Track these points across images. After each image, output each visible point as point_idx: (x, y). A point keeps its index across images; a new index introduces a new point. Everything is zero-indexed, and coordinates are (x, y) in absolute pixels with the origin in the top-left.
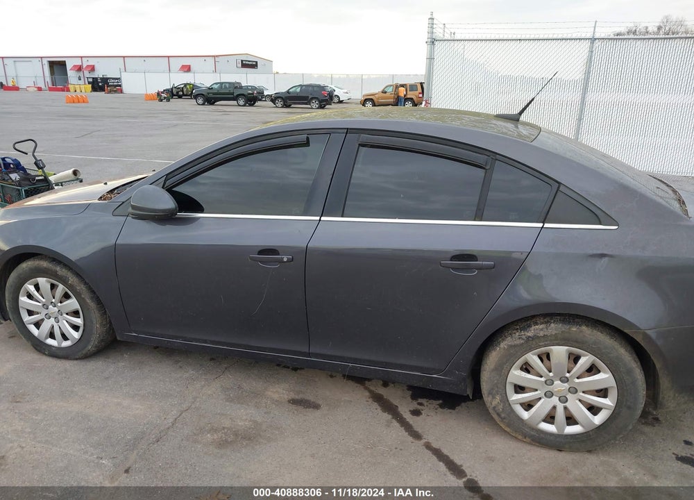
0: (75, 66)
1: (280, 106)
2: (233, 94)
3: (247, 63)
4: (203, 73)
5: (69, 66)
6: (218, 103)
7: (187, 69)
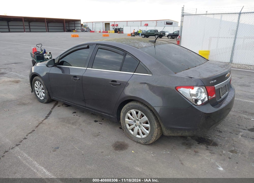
0: (112, 24)
1: (170, 38)
2: (154, 34)
3: (168, 23)
4: (152, 26)
5: (111, 24)
6: (150, 37)
7: (147, 25)
